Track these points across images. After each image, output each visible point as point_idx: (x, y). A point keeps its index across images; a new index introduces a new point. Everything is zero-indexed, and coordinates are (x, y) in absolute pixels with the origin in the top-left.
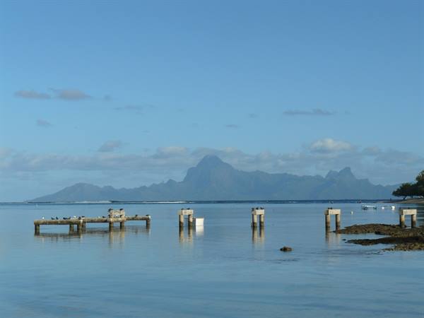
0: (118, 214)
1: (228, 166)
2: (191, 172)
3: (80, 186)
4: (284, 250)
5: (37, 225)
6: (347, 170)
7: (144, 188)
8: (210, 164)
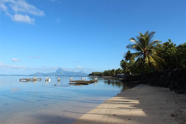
0: (35, 78)
1: (63, 70)
2: (57, 71)
3: (38, 73)
4: (55, 85)
5: (20, 79)
6: (82, 71)
7: (49, 73)
8: (60, 70)
